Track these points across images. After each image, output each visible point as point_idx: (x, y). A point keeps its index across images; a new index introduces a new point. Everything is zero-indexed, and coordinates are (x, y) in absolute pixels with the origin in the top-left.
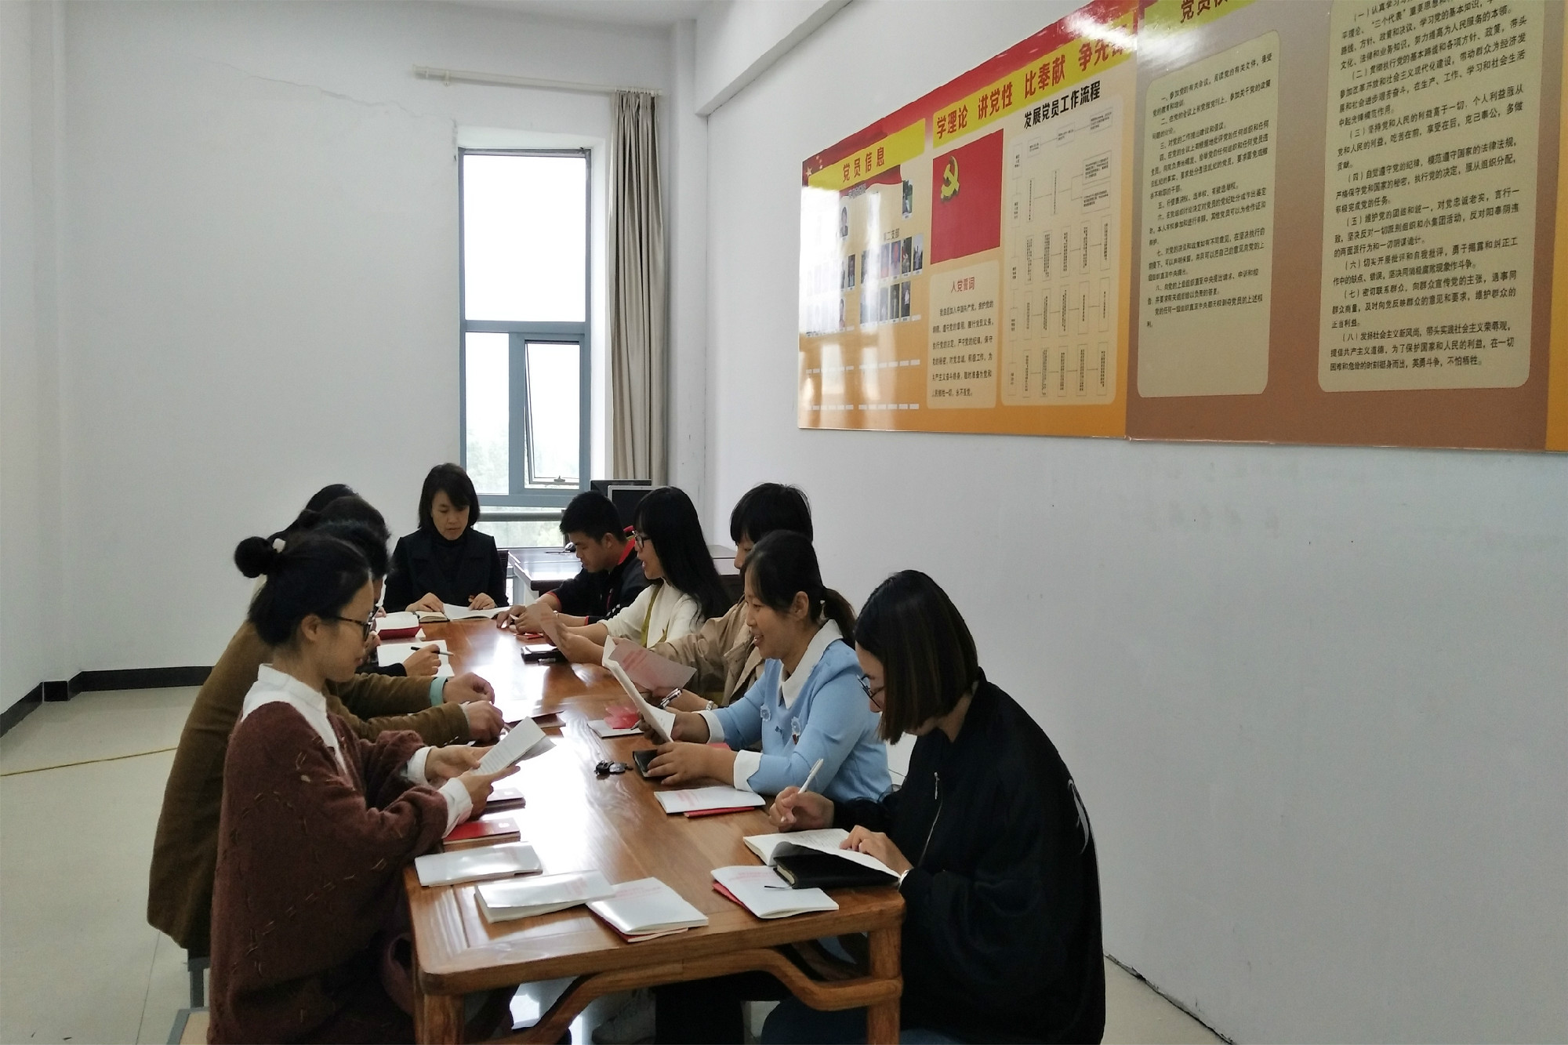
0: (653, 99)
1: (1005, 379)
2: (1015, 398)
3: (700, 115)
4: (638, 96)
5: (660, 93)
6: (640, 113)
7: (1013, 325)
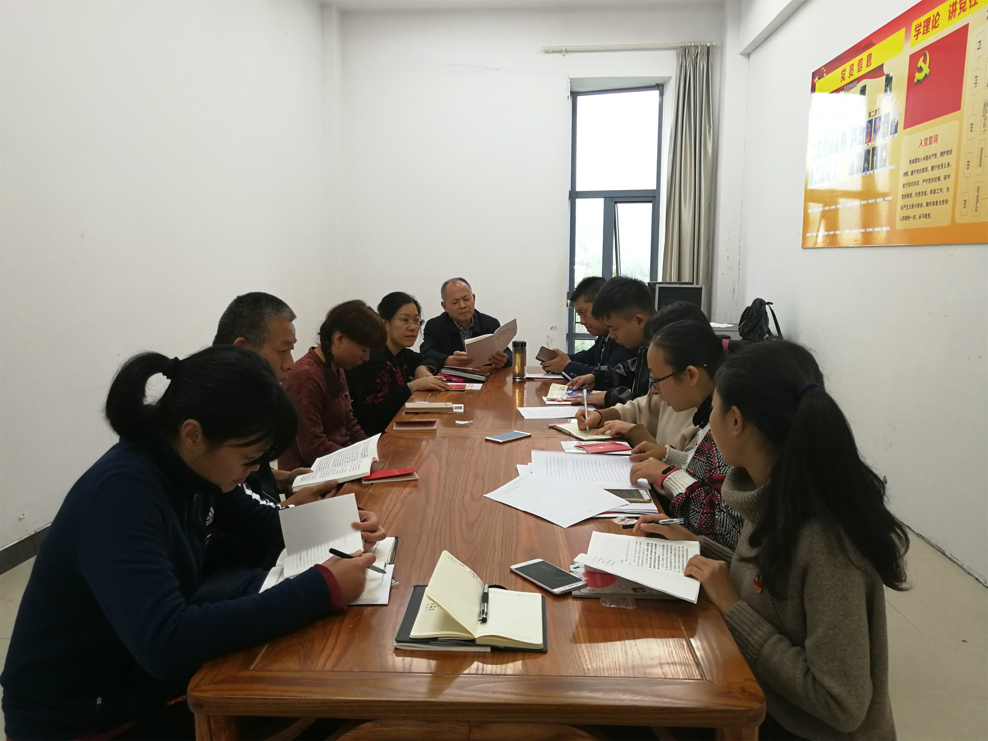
0: (708, 48)
1: (959, 205)
2: (965, 217)
3: (742, 54)
4: (697, 47)
5: (714, 44)
6: (698, 58)
7: (968, 165)
